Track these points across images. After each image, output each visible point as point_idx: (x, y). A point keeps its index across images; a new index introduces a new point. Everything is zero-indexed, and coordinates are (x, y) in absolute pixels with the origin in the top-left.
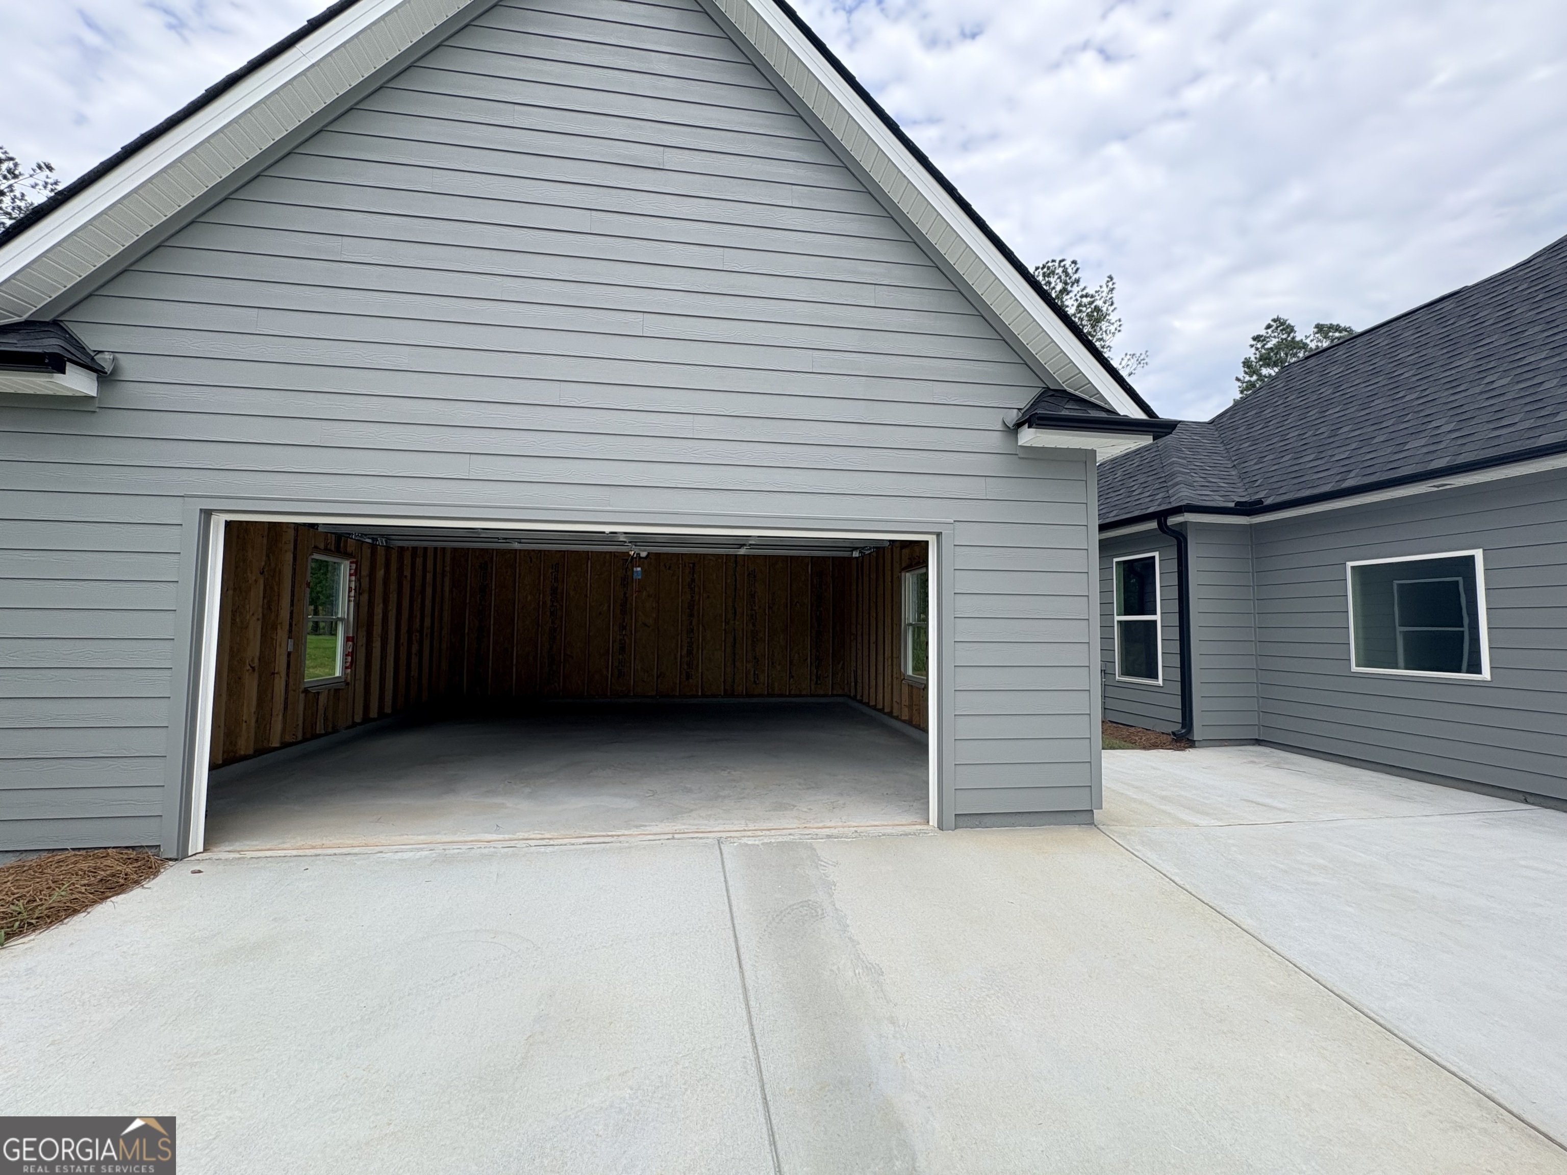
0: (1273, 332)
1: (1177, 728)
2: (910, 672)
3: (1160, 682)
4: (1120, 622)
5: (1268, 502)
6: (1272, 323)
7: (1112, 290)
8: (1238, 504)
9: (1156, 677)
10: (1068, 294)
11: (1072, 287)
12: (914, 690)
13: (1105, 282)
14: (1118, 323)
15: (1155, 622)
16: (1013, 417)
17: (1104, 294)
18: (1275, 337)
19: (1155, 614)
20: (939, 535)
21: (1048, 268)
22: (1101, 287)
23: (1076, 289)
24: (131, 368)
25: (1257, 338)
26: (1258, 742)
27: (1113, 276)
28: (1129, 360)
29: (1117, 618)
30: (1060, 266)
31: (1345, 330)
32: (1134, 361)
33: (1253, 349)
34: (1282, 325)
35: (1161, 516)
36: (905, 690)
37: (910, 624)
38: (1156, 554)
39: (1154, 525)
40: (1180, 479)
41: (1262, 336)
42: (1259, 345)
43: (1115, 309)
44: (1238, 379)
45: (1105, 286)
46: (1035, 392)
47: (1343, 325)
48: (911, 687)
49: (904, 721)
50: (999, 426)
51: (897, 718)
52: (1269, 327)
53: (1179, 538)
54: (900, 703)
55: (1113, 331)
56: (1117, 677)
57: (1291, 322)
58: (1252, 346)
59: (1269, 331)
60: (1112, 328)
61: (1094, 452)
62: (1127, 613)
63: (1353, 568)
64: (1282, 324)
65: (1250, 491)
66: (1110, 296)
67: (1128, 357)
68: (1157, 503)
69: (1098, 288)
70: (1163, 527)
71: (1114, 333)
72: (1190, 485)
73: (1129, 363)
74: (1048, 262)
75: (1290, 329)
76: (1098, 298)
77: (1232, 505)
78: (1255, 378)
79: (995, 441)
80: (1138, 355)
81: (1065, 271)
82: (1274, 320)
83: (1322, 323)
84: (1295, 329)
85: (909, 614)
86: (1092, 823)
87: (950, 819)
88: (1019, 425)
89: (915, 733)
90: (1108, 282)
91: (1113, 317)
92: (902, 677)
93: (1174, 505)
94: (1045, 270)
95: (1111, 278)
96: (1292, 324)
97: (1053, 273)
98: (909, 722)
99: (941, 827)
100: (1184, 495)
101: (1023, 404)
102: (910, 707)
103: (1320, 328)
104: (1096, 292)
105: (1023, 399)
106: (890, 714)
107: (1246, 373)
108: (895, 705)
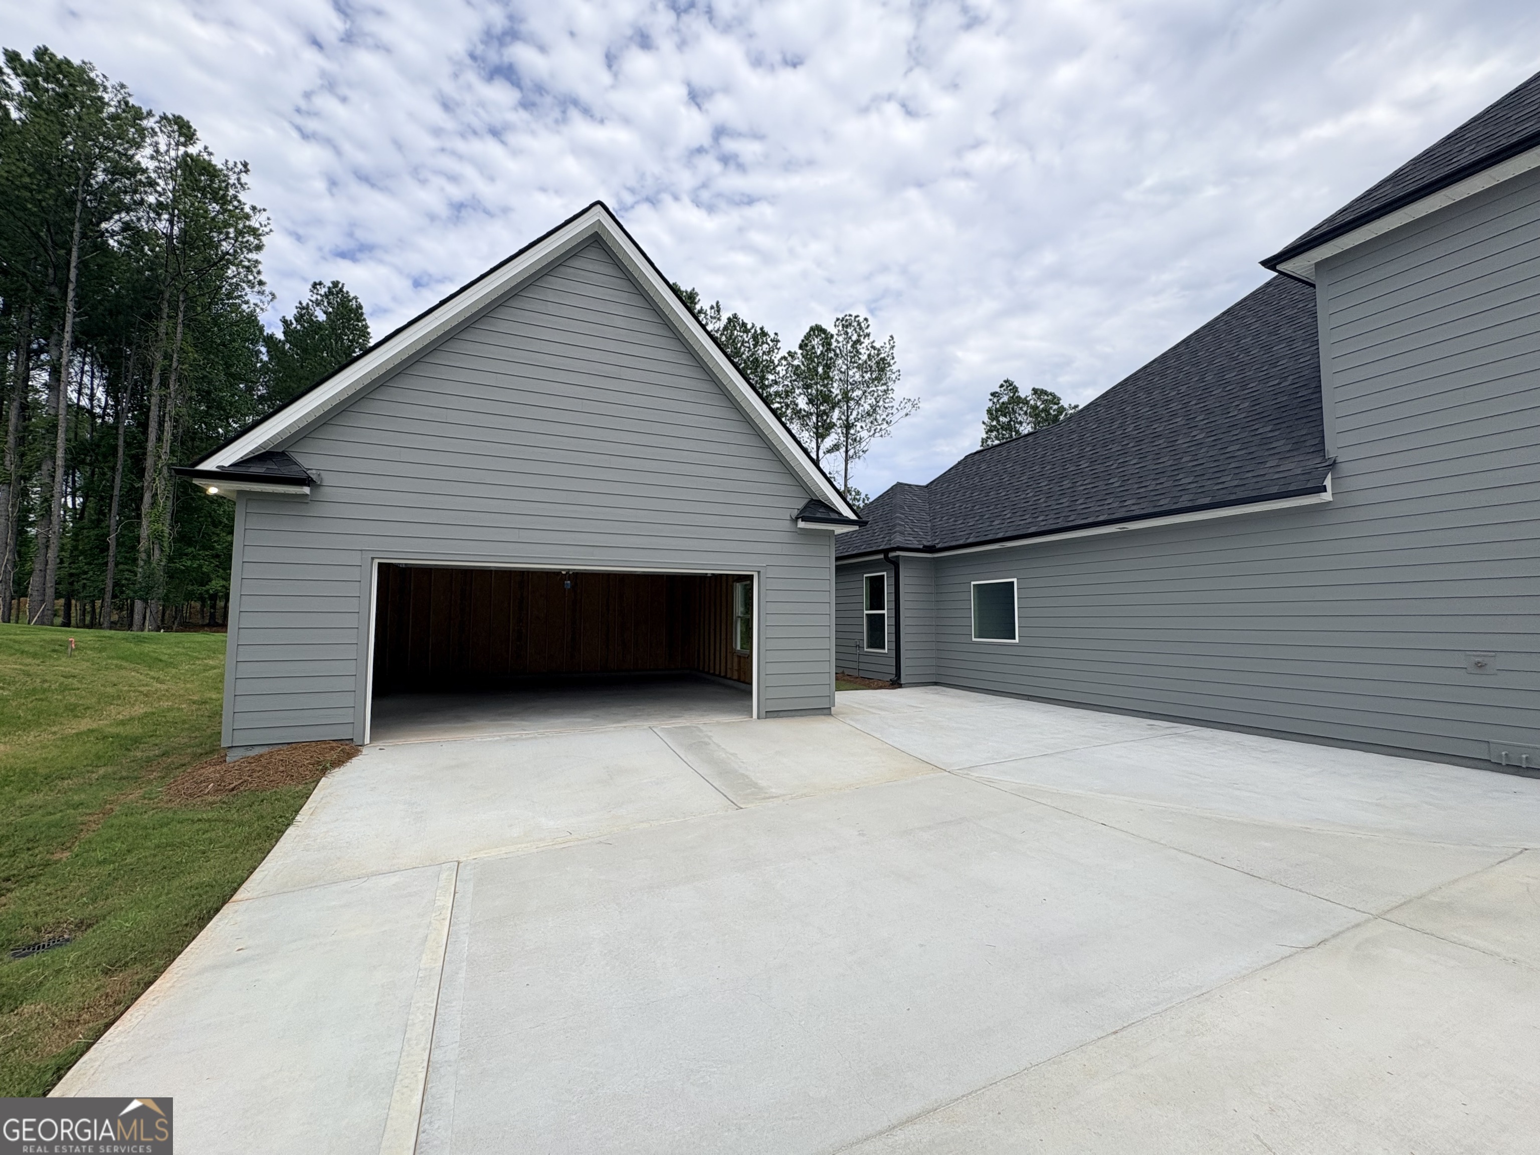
0: (1004, 390)
1: (893, 677)
2: (739, 648)
3: (886, 651)
4: (867, 615)
5: (939, 546)
6: (1004, 384)
7: (893, 347)
8: (924, 546)
9: (884, 648)
10: (860, 345)
11: (864, 338)
12: (742, 660)
13: (888, 340)
14: (898, 373)
15: (884, 614)
16: (795, 513)
17: (887, 350)
18: (1006, 394)
19: (884, 609)
20: (759, 572)
21: (847, 321)
22: (885, 343)
23: (866, 342)
24: (328, 479)
25: (993, 394)
26: (936, 684)
27: (894, 336)
28: (906, 403)
29: (866, 612)
30: (855, 321)
31: (1051, 394)
32: (909, 404)
33: (991, 402)
34: (1009, 385)
35: (886, 552)
36: (736, 660)
37: (739, 617)
38: (885, 573)
39: (881, 556)
40: (897, 529)
41: (997, 393)
42: (995, 400)
43: (895, 362)
44: (984, 423)
45: (887, 343)
46: (806, 501)
47: (1049, 391)
48: (739, 657)
49: (735, 680)
50: (789, 518)
51: (730, 679)
52: (1002, 386)
53: (895, 564)
54: (732, 669)
55: (894, 379)
56: (865, 650)
57: (1016, 384)
58: (990, 400)
59: (1002, 389)
60: (893, 376)
61: (833, 531)
62: (871, 609)
63: (974, 585)
64: (1011, 385)
65: (933, 538)
66: (891, 351)
67: (906, 401)
68: (885, 543)
69: (883, 345)
70: (886, 557)
71: (894, 381)
72: (902, 533)
73: (906, 405)
74: (846, 316)
75: (1015, 390)
76: (883, 352)
77: (921, 547)
78: (994, 423)
79: (787, 525)
80: (912, 400)
81: (859, 324)
82: (1005, 382)
83: (1036, 387)
84: (1019, 390)
85: (739, 610)
86: (830, 714)
87: (763, 714)
88: (797, 518)
89: (743, 686)
90: (890, 340)
91: (894, 368)
92: (733, 651)
93: (892, 546)
94: (844, 322)
95: (892, 337)
96: (1017, 386)
97: (850, 324)
98: (739, 680)
99: (759, 718)
100: (898, 540)
101: (801, 506)
102: (739, 670)
103: (1035, 391)
104: (882, 347)
105: (801, 504)
106: (725, 677)
107: (989, 418)
108: (729, 670)
